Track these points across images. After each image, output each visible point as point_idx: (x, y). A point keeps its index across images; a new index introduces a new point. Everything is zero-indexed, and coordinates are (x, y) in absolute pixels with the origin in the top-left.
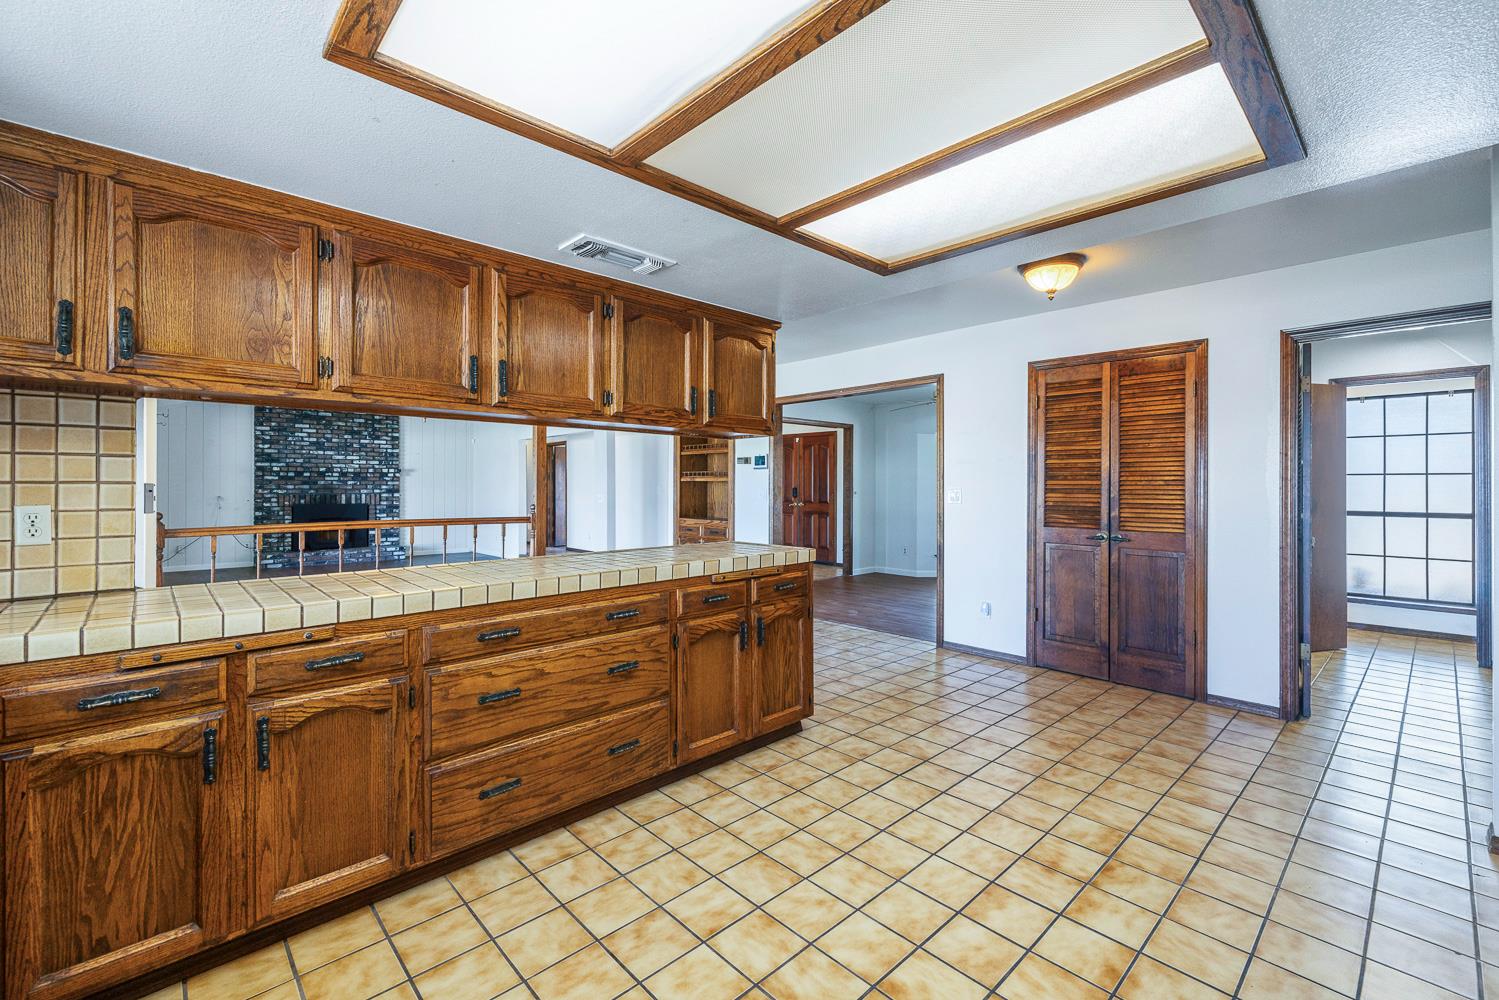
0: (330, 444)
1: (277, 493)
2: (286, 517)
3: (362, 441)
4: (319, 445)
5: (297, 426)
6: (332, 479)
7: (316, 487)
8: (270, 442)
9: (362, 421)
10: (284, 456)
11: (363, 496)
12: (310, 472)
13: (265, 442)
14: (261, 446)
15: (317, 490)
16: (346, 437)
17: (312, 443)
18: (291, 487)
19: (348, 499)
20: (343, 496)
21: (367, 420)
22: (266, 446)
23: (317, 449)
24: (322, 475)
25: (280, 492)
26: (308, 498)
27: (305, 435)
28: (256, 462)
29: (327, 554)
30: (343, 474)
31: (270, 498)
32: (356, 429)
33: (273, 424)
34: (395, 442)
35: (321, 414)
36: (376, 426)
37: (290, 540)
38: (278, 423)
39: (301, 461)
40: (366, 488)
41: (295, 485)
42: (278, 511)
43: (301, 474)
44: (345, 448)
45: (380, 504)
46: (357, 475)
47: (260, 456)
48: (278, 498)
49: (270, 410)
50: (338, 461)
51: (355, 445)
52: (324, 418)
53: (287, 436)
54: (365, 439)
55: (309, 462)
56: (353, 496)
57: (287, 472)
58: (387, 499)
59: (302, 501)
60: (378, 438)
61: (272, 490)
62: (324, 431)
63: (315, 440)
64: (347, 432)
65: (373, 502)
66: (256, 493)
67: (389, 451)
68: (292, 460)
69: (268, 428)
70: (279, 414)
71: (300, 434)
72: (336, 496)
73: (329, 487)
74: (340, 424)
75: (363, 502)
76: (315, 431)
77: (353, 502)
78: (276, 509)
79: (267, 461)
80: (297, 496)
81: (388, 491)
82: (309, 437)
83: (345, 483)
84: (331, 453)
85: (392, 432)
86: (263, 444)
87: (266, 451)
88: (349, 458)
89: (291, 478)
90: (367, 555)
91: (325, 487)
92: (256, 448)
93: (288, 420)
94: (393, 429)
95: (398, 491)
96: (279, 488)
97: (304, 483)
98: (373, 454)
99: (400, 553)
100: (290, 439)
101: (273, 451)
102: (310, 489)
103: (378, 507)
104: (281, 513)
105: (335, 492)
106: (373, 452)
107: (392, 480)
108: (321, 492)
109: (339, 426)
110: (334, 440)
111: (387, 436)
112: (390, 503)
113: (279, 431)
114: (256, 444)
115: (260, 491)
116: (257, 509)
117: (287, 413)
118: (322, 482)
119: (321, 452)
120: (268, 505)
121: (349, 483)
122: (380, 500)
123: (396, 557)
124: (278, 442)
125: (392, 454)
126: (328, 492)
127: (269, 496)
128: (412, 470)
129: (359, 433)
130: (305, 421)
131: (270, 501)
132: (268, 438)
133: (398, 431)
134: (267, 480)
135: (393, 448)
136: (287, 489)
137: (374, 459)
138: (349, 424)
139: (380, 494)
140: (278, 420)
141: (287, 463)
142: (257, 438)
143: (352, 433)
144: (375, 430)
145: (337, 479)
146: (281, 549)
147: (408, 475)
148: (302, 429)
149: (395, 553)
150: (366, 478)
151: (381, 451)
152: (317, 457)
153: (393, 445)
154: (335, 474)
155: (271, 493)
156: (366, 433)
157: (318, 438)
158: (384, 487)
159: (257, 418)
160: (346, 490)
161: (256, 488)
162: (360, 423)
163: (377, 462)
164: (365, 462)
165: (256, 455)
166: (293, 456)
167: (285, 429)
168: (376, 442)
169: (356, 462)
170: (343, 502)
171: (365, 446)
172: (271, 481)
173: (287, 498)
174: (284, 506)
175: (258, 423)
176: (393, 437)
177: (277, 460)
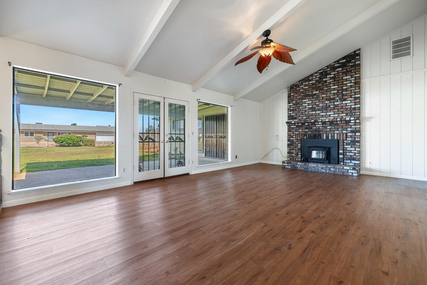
0: (318, 108)
1: (295, 133)
2: (299, 145)
3: (335, 103)
4: (313, 109)
5: (303, 101)
6: (319, 126)
7: (311, 130)
8: (293, 110)
9: (335, 92)
10: (298, 116)
11: (336, 135)
12: (308, 123)
13: (291, 110)
14: (289, 113)
15: (312, 132)
16: (326, 102)
17: (310, 109)
18: (301, 130)
19: (327, 137)
20: (325, 135)
21: (338, 90)
22: (292, 112)
23: (312, 111)
24: (313, 124)
25: (296, 133)
26: (307, 136)
27: (307, 105)
28: (288, 119)
29: (310, 165)
30: (324, 123)
31: (293, 136)
32: (332, 97)
33: (294, 102)
34: (358, 100)
35: (314, 93)
36: (344, 93)
37: (300, 156)
38: (296, 101)
39: (305, 118)
40: (338, 130)
41: (302, 129)
42: (296, 142)
43: (303, 124)
44: (326, 108)
45: (346, 140)
46: (331, 123)
47: (290, 117)
48: (295, 136)
49: (293, 95)
50: (322, 116)
51: (331, 106)
52: (315, 94)
53: (299, 107)
54: (338, 102)
55: (309, 118)
56: (330, 135)
57: (298, 123)
58: (351, 137)
59: (305, 137)
60: (345, 100)
61: (293, 132)
62: (316, 101)
63: (311, 106)
64: (327, 100)
65: (341, 138)
66: (288, 133)
67: (352, 107)
68: (301, 118)
69: (292, 104)
70: (296, 97)
71: (305, 105)
72: (321, 134)
73: (318, 130)
74: (324, 96)
75: (336, 138)
76: (311, 102)
77: (330, 138)
78: (295, 141)
79: (292, 119)
80: (303, 135)
81: (352, 132)
82: (309, 105)
83: (326, 127)
84: (319, 112)
85: (355, 94)
86: (290, 112)
87: (292, 114)
88: (328, 114)
89: (301, 126)
90: (332, 169)
91: (316, 130)
92: (288, 114)
93: (300, 99)
94: (355, 93)
95: (359, 131)
96: (296, 131)
97: (306, 128)
98: (342, 110)
99: (354, 171)
100: (300, 108)
101: (294, 114)
102: (309, 131)
103: (345, 141)
104: (297, 143)
105: (321, 132)
106: (343, 109)
107: (355, 125)
108: (314, 133)
109: (323, 97)
110: (320, 105)
111: (351, 97)
112: (353, 139)
113: (296, 104)
114: (288, 112)
115: (289, 133)
116: (289, 140)
117: (299, 96)
118: (314, 128)
119: (314, 112)
120: (292, 139)
121: (328, 127)
122: (346, 137)
123: (351, 174)
124: (296, 110)
125: (355, 109)
126: (317, 133)
127: (292, 135)
128: (371, 118)
129: (334, 99)
130: (307, 98)
131: (293, 137)
132: (292, 108)
133: (359, 93)
134: (292, 128)
135: (355, 105)
136: (299, 132)
137: (343, 113)
138: (328, 95)
139: (346, 134)
140: (296, 100)
141: (299, 120)
142: (288, 109)
143: (330, 99)
144: (343, 95)
145: (322, 125)
146: (297, 159)
147: (368, 121)
148: (305, 102)
149: (349, 171)
150: (337, 124)
151: (347, 107)
152: (312, 115)
153: (355, 103)
154: (320, 123)
155: (293, 133)
156: (338, 98)
157: (312, 105)
158: (349, 129)
159: (288, 101)
160: (326, 131)
161: (288, 131)
162: (334, 93)
163: (345, 115)
164: (337, 115)
165: (288, 117)
166: (302, 116)
167: (299, 104)
168: (344, 102)
169: (332, 115)
170: (325, 138)
171: (337, 105)
172: (293, 128)
173: (299, 136)
174: (298, 140)
175: (289, 103)
176: (355, 98)
177: (296, 119)
